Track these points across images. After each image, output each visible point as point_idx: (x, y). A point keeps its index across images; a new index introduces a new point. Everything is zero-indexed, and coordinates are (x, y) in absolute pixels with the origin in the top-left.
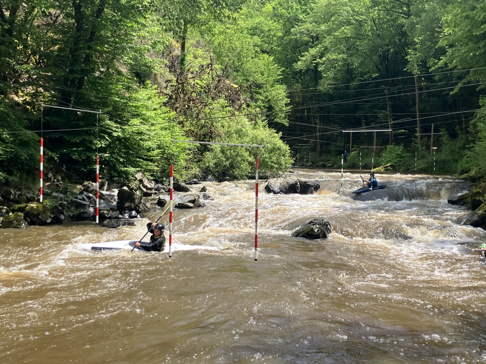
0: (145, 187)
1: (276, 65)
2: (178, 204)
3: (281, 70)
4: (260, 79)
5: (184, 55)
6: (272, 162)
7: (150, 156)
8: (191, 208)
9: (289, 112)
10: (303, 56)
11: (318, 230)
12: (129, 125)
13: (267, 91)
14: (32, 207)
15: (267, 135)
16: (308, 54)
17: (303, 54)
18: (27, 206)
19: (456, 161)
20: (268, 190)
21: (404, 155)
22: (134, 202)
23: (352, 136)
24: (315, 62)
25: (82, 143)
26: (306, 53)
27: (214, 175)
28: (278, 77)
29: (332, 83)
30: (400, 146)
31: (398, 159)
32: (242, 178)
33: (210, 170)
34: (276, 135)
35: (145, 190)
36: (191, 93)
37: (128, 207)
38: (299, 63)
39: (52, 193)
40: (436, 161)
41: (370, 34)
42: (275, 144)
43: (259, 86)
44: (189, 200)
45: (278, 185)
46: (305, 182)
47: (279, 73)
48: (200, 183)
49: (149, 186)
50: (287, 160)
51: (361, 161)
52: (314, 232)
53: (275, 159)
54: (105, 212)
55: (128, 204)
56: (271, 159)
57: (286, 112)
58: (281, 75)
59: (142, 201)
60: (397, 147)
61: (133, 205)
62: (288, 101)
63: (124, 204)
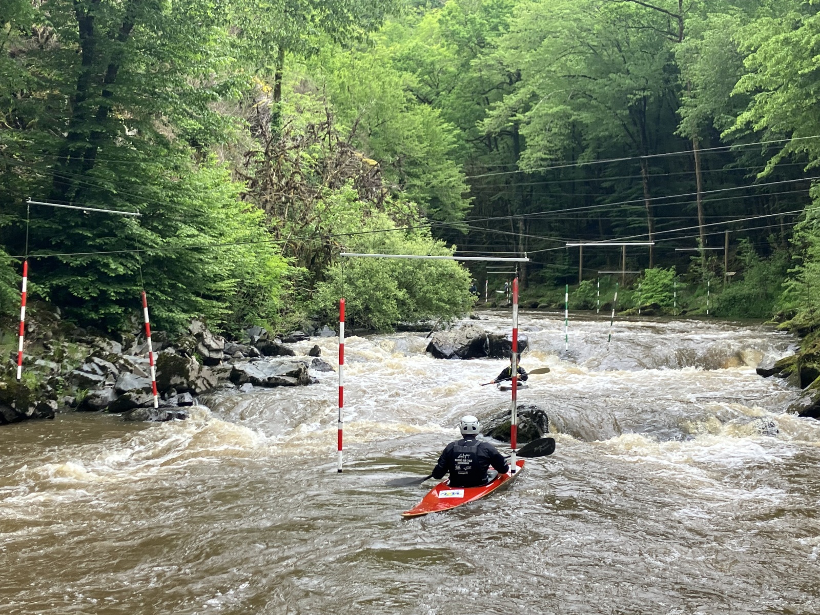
0: (208, 347)
1: (445, 125)
2: (269, 379)
3: (456, 132)
4: (419, 151)
5: (279, 108)
6: (440, 300)
7: (216, 291)
8: (291, 385)
9: (469, 209)
10: (494, 109)
11: (525, 426)
12: (178, 236)
13: (430, 172)
15: (430, 251)
16: (502, 104)
17: (492, 104)
19: (770, 297)
20: (434, 351)
21: (675, 286)
22: (187, 377)
23: (583, 253)
24: (514, 118)
25: (93, 267)
26: (499, 103)
27: (334, 324)
28: (449, 147)
29: (544, 156)
30: (668, 270)
31: (665, 294)
32: (386, 330)
33: (326, 316)
34: (446, 250)
35: (206, 352)
36: (292, 175)
37: (175, 386)
38: (486, 121)
39: (34, 360)
42: (445, 268)
43: (414, 163)
44: (288, 371)
45: (452, 341)
46: (500, 337)
47: (450, 138)
48: (309, 340)
49: (214, 346)
51: (599, 298)
52: (518, 429)
53: (444, 294)
54: (134, 395)
55: (176, 380)
56: (437, 294)
57: (464, 210)
58: (454, 143)
59: (202, 374)
60: (664, 271)
61: (185, 381)
62: (467, 188)
63: (169, 380)
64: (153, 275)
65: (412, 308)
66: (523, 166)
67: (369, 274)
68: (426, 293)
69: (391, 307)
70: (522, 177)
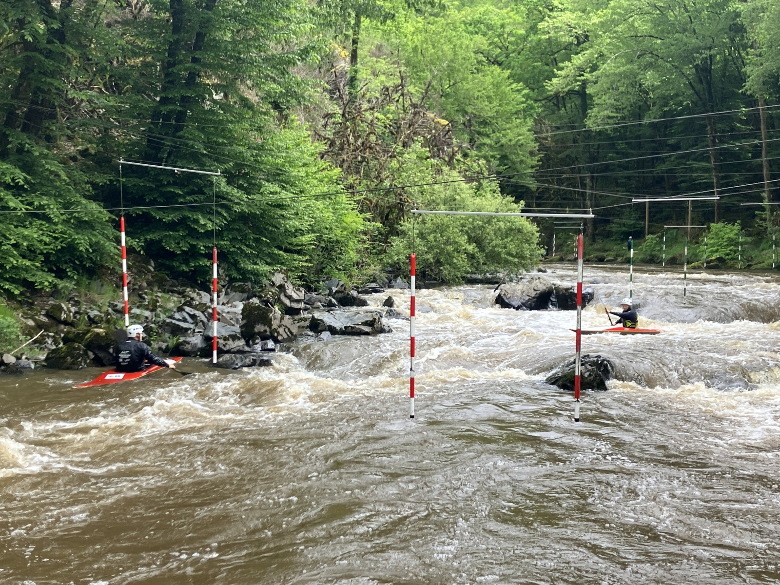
0: (290, 297)
1: (514, 85)
2: (346, 327)
3: (523, 93)
4: (488, 110)
5: (356, 71)
6: (509, 254)
7: (297, 245)
8: (367, 334)
9: (537, 166)
10: (562, 69)
11: (590, 375)
12: (261, 193)
13: (499, 131)
14: (98, 334)
15: (499, 207)
16: (570, 64)
17: (561, 65)
18: (88, 332)
20: (501, 301)
21: (742, 240)
22: (270, 326)
23: (649, 208)
24: (583, 78)
25: (183, 222)
26: (567, 63)
27: (406, 277)
28: (517, 107)
29: (611, 114)
30: (733, 225)
31: (731, 248)
32: (456, 282)
33: (399, 269)
34: (515, 206)
35: (287, 302)
36: (368, 136)
37: (259, 333)
38: (555, 80)
39: (131, 308)
42: (513, 223)
43: (485, 123)
44: (364, 320)
45: (519, 293)
46: (567, 289)
47: (519, 98)
48: (383, 291)
49: (295, 296)
50: (534, 249)
51: (664, 252)
52: (583, 378)
53: (512, 248)
54: (221, 341)
55: (260, 328)
56: (505, 247)
57: (532, 167)
58: (523, 102)
59: (283, 323)
60: (730, 226)
61: (268, 329)
62: (536, 146)
63: (253, 328)
64: (239, 230)
65: (482, 261)
66: (589, 123)
67: (440, 228)
68: (494, 247)
69: (461, 261)
70: (588, 135)
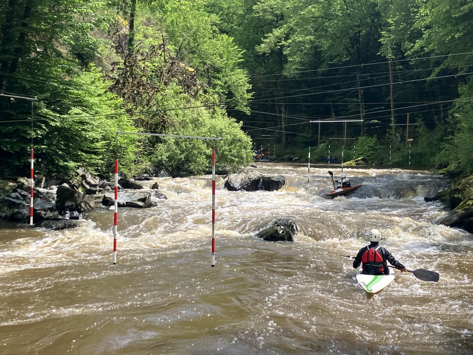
0: (89, 183)
1: (236, 47)
2: (127, 203)
3: (242, 52)
4: (218, 62)
5: (133, 35)
6: (232, 155)
7: (94, 148)
8: (140, 207)
9: (251, 99)
10: (266, 38)
11: (283, 232)
12: (69, 114)
13: (227, 76)
15: (227, 125)
16: (272, 35)
17: (266, 35)
19: (433, 154)
20: (229, 186)
21: (378, 147)
22: (76, 202)
23: (321, 127)
24: (281, 44)
26: (270, 34)
27: (167, 170)
28: (238, 61)
29: (298, 67)
30: (372, 138)
31: (370, 152)
32: (199, 173)
33: (163, 164)
34: (236, 124)
35: (88, 187)
36: (141, 77)
37: (68, 207)
38: (263, 45)
40: (412, 155)
41: (339, 14)
42: (235, 136)
43: (218, 70)
44: (138, 198)
45: (239, 180)
46: (269, 178)
47: (239, 55)
48: (152, 179)
49: (93, 182)
50: (249, 153)
51: (329, 155)
52: (279, 234)
53: (235, 152)
54: (43, 212)
55: (68, 204)
56: (230, 151)
57: (248, 100)
58: (242, 58)
59: (85, 199)
60: (370, 138)
61: (74, 204)
62: (250, 86)
63: (64, 203)
68: (224, 151)
69: (202, 159)
